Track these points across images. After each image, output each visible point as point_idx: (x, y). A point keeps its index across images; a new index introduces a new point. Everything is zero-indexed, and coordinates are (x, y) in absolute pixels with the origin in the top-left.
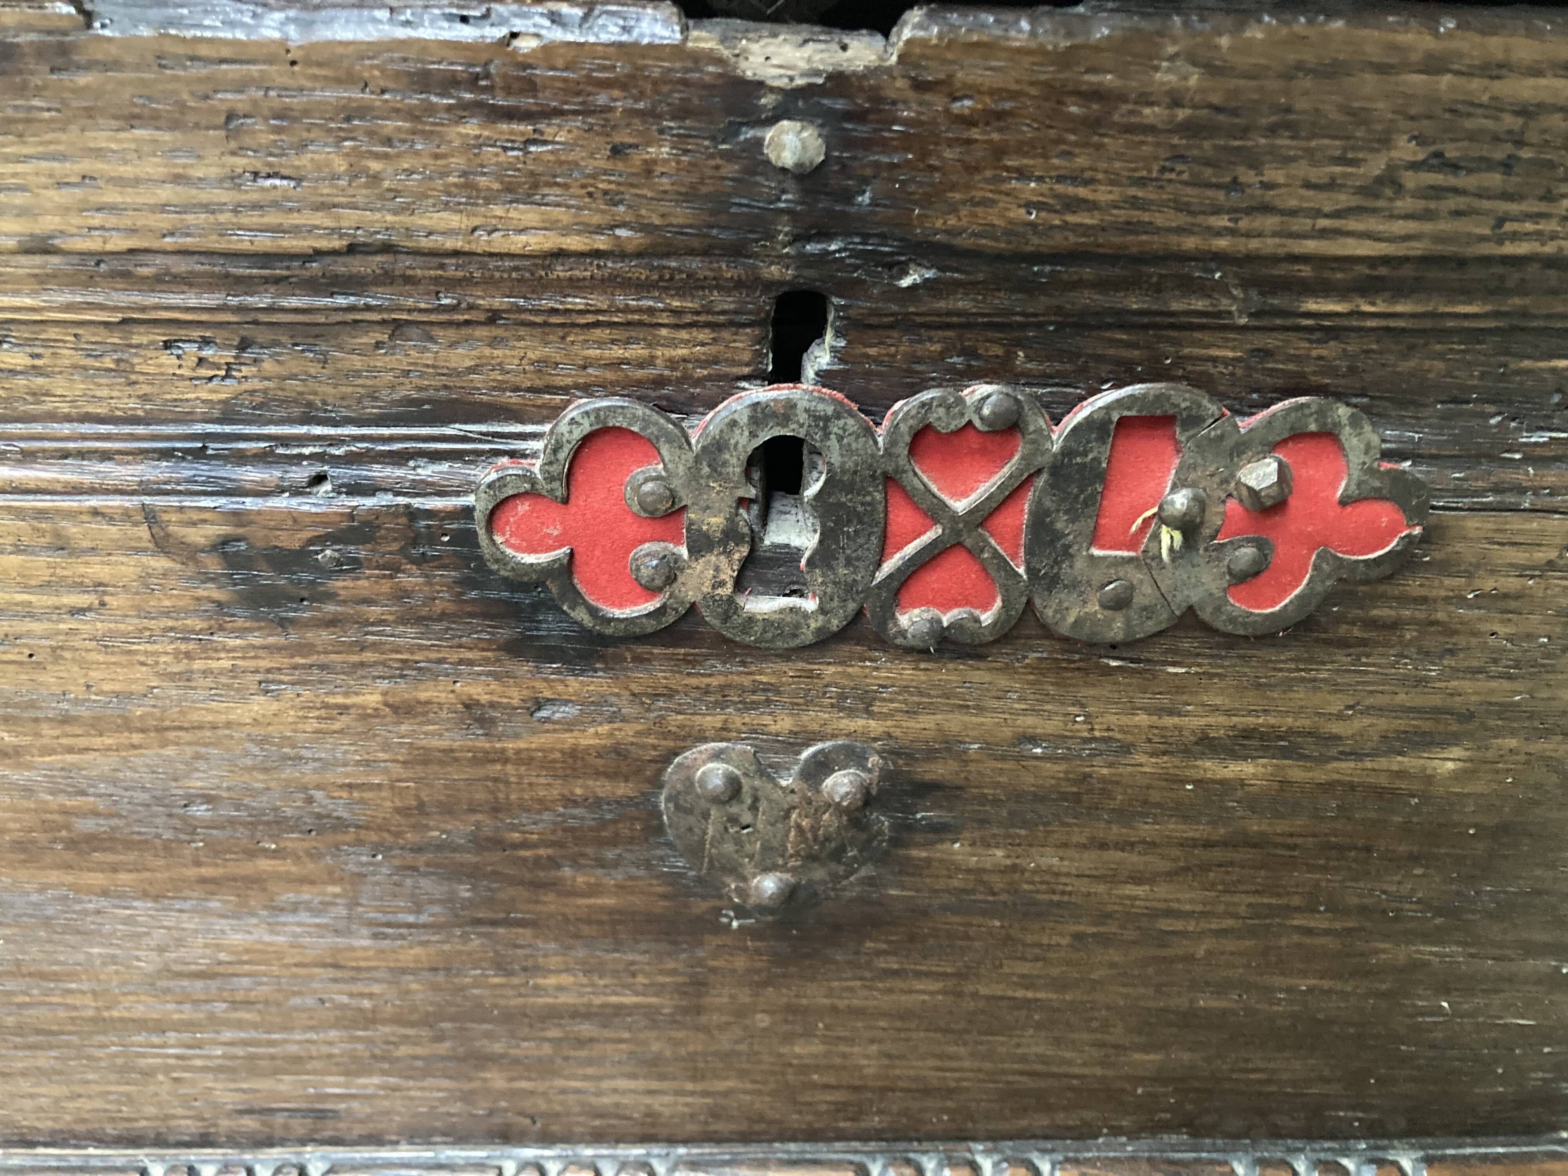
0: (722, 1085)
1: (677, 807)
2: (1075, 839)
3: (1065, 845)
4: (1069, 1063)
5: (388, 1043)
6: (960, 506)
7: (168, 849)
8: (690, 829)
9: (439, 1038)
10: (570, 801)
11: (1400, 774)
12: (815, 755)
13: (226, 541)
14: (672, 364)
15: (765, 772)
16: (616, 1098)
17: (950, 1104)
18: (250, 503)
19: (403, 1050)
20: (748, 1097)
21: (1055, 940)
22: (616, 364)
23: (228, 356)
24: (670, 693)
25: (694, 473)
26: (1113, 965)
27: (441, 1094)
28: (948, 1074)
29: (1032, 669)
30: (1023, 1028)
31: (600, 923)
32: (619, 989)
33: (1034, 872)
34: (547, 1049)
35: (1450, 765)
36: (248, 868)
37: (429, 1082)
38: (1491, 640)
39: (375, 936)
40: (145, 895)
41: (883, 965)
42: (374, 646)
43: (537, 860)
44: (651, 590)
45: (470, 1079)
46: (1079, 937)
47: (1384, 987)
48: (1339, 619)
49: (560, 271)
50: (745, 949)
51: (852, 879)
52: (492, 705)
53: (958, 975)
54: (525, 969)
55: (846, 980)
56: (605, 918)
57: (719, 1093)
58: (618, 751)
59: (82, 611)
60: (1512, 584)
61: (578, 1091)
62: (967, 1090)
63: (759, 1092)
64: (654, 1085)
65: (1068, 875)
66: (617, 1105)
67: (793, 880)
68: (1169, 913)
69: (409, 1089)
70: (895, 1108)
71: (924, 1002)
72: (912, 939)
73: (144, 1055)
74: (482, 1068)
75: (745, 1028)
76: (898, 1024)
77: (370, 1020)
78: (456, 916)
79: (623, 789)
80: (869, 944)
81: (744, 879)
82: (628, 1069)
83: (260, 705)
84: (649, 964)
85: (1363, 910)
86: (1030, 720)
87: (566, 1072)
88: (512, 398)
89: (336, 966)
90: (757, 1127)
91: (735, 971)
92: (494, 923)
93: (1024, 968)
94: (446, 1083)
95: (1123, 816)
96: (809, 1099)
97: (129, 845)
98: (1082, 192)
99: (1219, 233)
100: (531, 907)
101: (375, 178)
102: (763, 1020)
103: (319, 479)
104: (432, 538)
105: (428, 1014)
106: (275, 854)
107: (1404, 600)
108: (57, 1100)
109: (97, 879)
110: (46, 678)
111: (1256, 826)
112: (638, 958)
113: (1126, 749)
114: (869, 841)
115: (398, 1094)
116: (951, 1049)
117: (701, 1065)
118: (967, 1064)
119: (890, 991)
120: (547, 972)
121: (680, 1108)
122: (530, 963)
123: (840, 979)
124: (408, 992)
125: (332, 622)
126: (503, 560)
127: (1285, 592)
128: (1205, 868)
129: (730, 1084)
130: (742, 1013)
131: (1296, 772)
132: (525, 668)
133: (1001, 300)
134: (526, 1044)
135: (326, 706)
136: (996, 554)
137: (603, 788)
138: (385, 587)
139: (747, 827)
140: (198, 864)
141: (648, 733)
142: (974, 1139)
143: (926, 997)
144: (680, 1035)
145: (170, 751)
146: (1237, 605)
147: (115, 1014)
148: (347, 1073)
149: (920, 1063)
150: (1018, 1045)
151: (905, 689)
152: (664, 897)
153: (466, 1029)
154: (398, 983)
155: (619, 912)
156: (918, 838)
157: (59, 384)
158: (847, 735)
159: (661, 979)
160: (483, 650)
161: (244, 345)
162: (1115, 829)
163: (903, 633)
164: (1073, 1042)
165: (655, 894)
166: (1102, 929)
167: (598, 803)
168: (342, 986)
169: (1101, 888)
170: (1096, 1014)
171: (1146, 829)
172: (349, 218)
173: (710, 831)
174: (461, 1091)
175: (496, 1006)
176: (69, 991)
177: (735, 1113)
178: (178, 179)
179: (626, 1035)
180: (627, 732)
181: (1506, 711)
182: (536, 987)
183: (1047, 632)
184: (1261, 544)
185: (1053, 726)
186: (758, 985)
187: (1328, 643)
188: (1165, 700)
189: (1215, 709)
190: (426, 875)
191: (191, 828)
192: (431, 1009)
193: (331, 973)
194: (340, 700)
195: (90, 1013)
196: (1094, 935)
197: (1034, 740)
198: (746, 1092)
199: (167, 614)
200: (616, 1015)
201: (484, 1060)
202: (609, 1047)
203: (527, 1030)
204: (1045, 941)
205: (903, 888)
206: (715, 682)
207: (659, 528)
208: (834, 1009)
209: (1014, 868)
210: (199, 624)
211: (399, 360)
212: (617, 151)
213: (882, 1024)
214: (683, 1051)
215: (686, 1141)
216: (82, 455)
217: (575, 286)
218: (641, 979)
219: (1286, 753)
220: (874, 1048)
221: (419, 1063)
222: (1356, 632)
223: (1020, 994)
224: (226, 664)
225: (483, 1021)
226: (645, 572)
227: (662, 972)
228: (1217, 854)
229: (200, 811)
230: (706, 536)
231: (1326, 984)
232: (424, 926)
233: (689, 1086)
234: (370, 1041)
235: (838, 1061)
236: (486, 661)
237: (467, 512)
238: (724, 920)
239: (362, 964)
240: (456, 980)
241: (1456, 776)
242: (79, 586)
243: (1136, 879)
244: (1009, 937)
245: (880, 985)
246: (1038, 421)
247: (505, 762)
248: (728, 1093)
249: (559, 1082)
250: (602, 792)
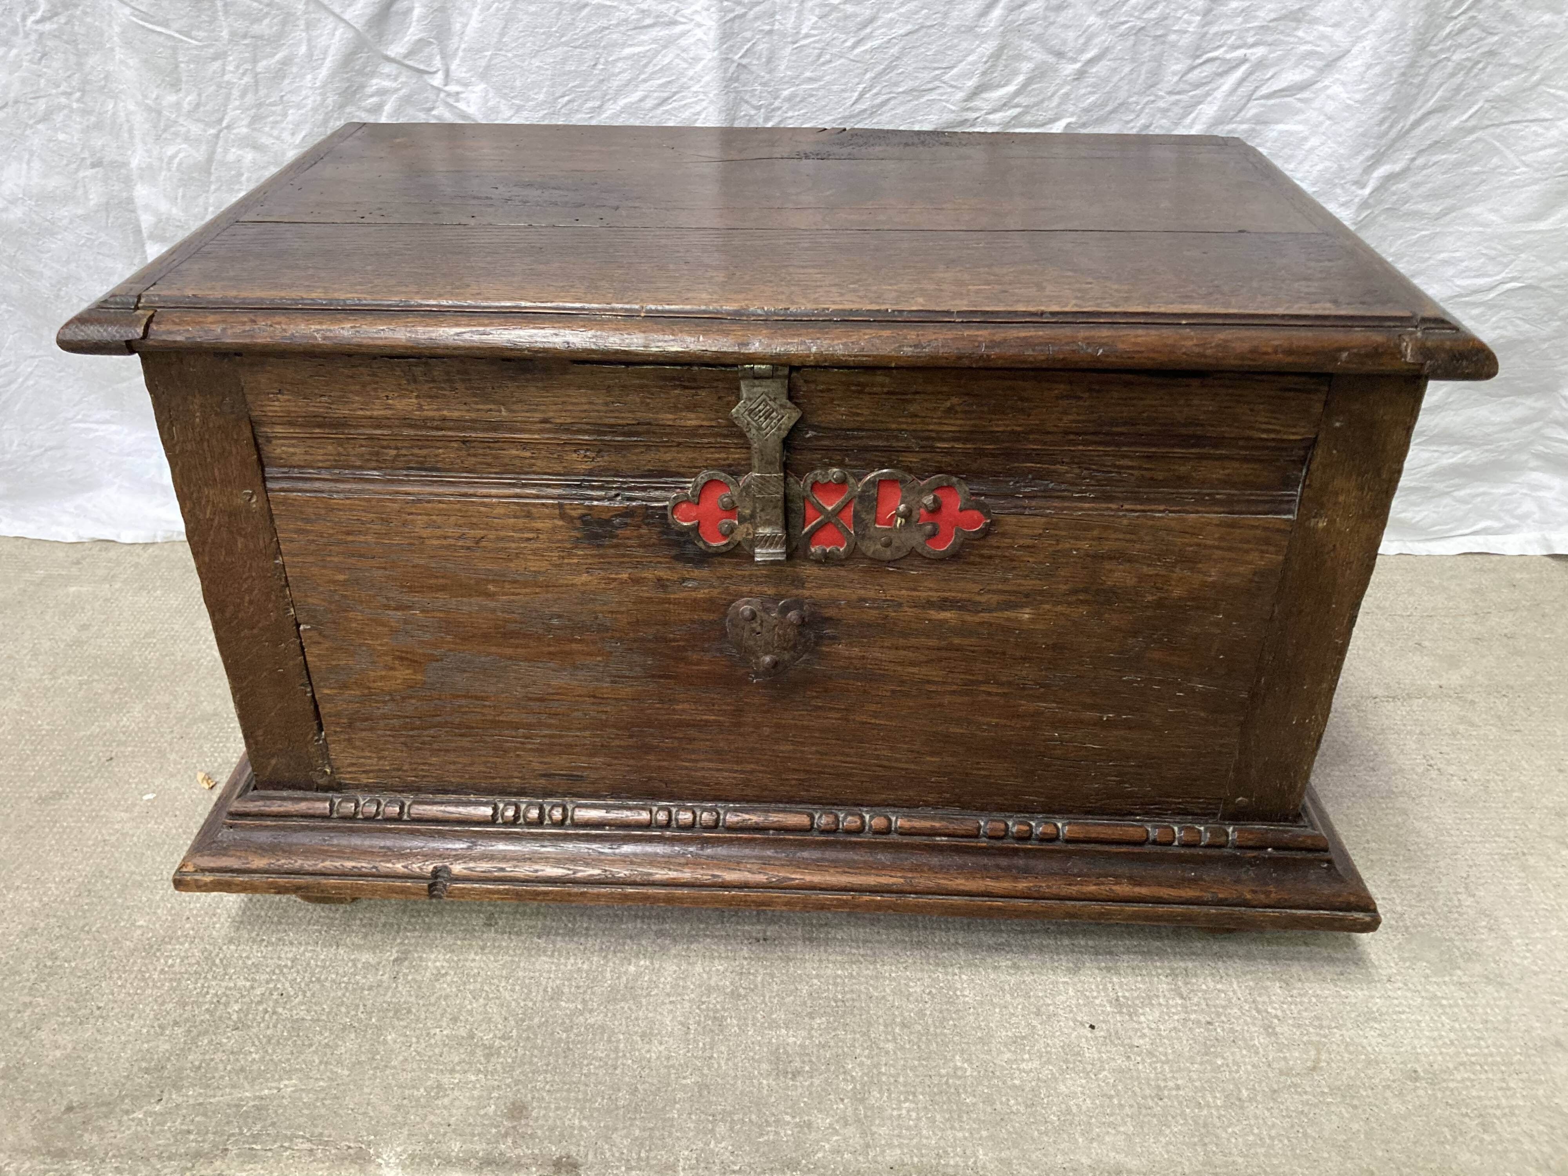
0: (749, 768)
1: (733, 625)
2: (886, 644)
3: (882, 647)
4: (899, 761)
5: (610, 738)
6: (830, 508)
7: (539, 639)
8: (737, 635)
9: (631, 737)
10: (693, 622)
11: (1008, 619)
12: (784, 604)
13: (584, 515)
14: (734, 459)
15: (766, 610)
16: (703, 773)
17: (849, 783)
18: (595, 503)
19: (615, 743)
20: (760, 775)
21: (885, 693)
22: (716, 460)
23: (594, 455)
24: (731, 577)
25: (740, 495)
26: (910, 708)
27: (628, 768)
28: (846, 765)
29: (861, 571)
30: (876, 740)
31: (701, 678)
32: (707, 712)
33: (872, 659)
34: (676, 744)
35: (1027, 616)
36: (567, 648)
37: (624, 761)
38: (1029, 565)
39: (612, 682)
40: (526, 659)
41: (815, 704)
42: (628, 556)
43: (679, 646)
44: (725, 536)
45: (642, 760)
46: (893, 691)
47: (1028, 724)
48: (970, 554)
49: (701, 431)
50: (759, 693)
51: (800, 660)
52: (668, 580)
53: (846, 709)
54: (670, 701)
55: (800, 711)
56: (703, 676)
57: (748, 772)
58: (711, 600)
59: (530, 539)
60: (1029, 542)
61: (687, 768)
62: (856, 775)
63: (766, 772)
64: (720, 766)
65: (885, 661)
66: (704, 777)
67: (776, 659)
68: (928, 682)
69: (615, 765)
71: (833, 723)
72: (826, 691)
73: (507, 741)
74: (646, 753)
75: (759, 735)
76: (823, 735)
77: (603, 725)
78: (646, 673)
79: (712, 617)
80: (809, 693)
81: (758, 658)
82: (709, 757)
83: (585, 577)
84: (720, 700)
85: (1010, 683)
86: (863, 592)
87: (682, 757)
88: (682, 470)
89: (594, 697)
90: (766, 793)
91: (755, 704)
92: (661, 677)
93: (873, 707)
94: (631, 762)
95: (905, 635)
96: (787, 777)
97: (525, 636)
98: (859, 411)
99: (903, 423)
100: (674, 669)
101: (648, 404)
102: (766, 731)
103: (617, 495)
104: (652, 517)
105: (628, 723)
106: (580, 641)
107: (992, 547)
108: (465, 765)
109: (509, 651)
110: (512, 565)
111: (957, 641)
112: (716, 696)
113: (900, 605)
114: (806, 642)
115: (610, 767)
116: (848, 751)
117: (740, 755)
118: (854, 760)
119: (819, 717)
120: (679, 702)
122: (672, 697)
123: (798, 710)
124: (622, 711)
125: (616, 546)
126: (676, 524)
127: (947, 542)
128: (940, 660)
129: (753, 766)
130: (758, 726)
131: (968, 618)
132: (680, 565)
133: (839, 442)
134: (667, 741)
135: (609, 578)
136: (843, 526)
137: (706, 616)
138: (635, 533)
139: (759, 633)
140: (549, 645)
141: (722, 593)
142: (862, 806)
143: (834, 721)
144: (732, 737)
145: (549, 595)
146: (929, 547)
147: (501, 718)
148: (590, 755)
149: (834, 758)
150: (876, 750)
151: (816, 578)
152: (726, 666)
153: (643, 732)
154: (618, 706)
155: (709, 674)
156: (826, 642)
157: (539, 463)
158: (795, 596)
159: (724, 707)
160: (666, 558)
161: (600, 451)
162: (901, 640)
163: (812, 554)
164: (899, 749)
165: (722, 665)
166: (902, 689)
167: (702, 622)
168: (595, 707)
169: (899, 668)
170: (907, 734)
171: (913, 641)
172: (639, 415)
173: (745, 636)
174: (637, 767)
175: (656, 719)
176: (485, 706)
178: (590, 403)
179: (709, 737)
180: (715, 592)
181: (1041, 592)
182: (674, 710)
183: (865, 557)
184: (934, 525)
185: (871, 594)
186: (764, 712)
187: (968, 563)
188: (911, 585)
189: (931, 589)
190: (636, 653)
191: (549, 629)
192: (629, 720)
193: (592, 700)
194: (613, 576)
195: (490, 718)
196: (900, 692)
197: (865, 600)
198: (759, 771)
199: (559, 541)
200: (706, 726)
201: (648, 749)
202: (702, 744)
203: (668, 733)
204: (880, 694)
205: (821, 665)
206: (747, 573)
207: (728, 514)
208: (795, 725)
209: (863, 657)
210: (569, 546)
211: (648, 457)
212: (719, 398)
213: (817, 735)
214: (733, 747)
215: (734, 801)
216: (541, 485)
217: (704, 436)
218: (716, 707)
219: (960, 608)
220: (814, 748)
221: (621, 751)
222: (978, 559)
223: (873, 721)
224: (576, 561)
225: (649, 727)
226: (723, 529)
227: (725, 704)
228: (944, 654)
229: (555, 622)
230: (744, 517)
231: (1003, 722)
232: (632, 677)
233: (736, 767)
234: (601, 737)
235: (799, 755)
236: (667, 563)
237: (665, 507)
238: (750, 679)
239: (605, 696)
240: (642, 705)
241: (1032, 621)
242: (531, 530)
243: (912, 664)
244: (865, 691)
245: (815, 714)
246: (851, 480)
247: (670, 603)
248: (752, 772)
249: (679, 763)
250: (705, 618)
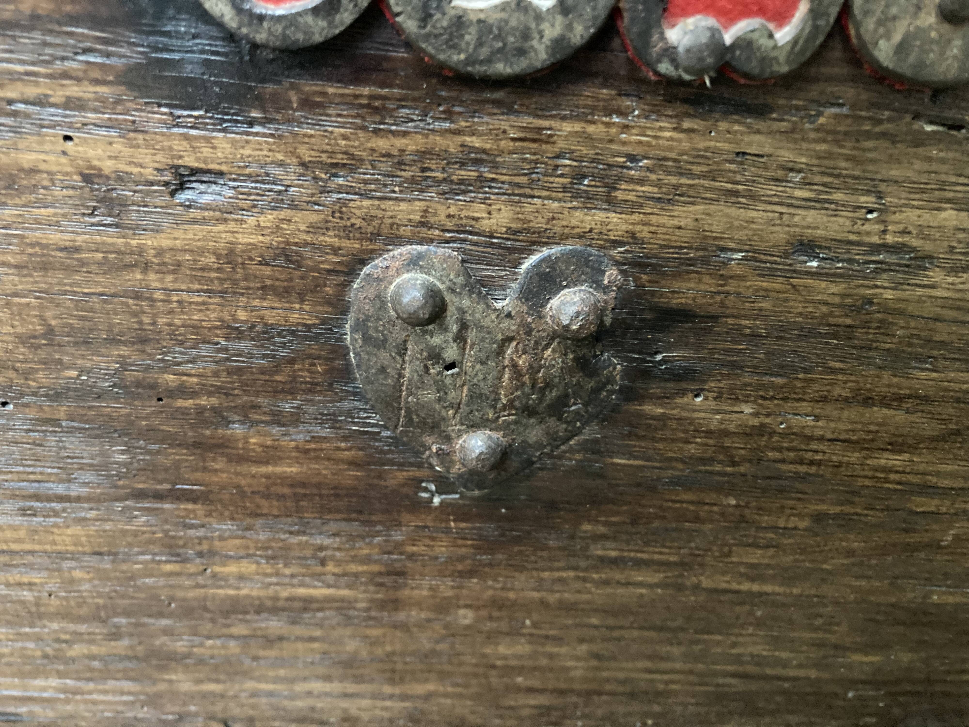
0: (420, 689)
1: (367, 340)
2: (837, 391)
3: (824, 399)
4: (785, 665)
5: (58, 641)
8: (383, 370)
9: (115, 635)
10: (233, 330)
12: (537, 265)
16: (310, 702)
17: (657, 708)
19: (78, 650)
20: (449, 701)
21: (794, 522)
24: (352, 163)
26: (850, 553)
27: (125, 698)
28: (658, 677)
29: (826, 133)
30: (742, 626)
31: (281, 497)
32: (307, 580)
33: (784, 435)
34: (234, 648)
37: (111, 684)
39: (23, 512)
41: (600, 553)
43: (200, 410)
45: (155, 682)
50: (448, 531)
51: (572, 442)
52: (119, 177)
53: (682, 564)
54: (200, 555)
55: (559, 569)
56: (286, 491)
57: (418, 697)
58: (288, 255)
61: (270, 694)
62: (676, 693)
63: (460, 696)
64: (351, 688)
65: (821, 439)
66: (313, 709)
67: (504, 441)
69: (90, 693)
70: (600, 712)
71: (642, 595)
72: (634, 522)
75: (447, 627)
76: (611, 621)
77: (35, 614)
78: (116, 487)
79: (298, 313)
80: (587, 527)
81: (448, 439)
82: (321, 670)
84: (339, 549)
86: (812, 218)
87: (257, 674)
91: (436, 558)
92: (159, 496)
93: (754, 556)
94: (127, 685)
96: (512, 703)
100: (198, 475)
102: (466, 617)
105: (98, 607)
112: (327, 542)
113: (921, 261)
114: (596, 391)
115: (78, 697)
116: (665, 649)
117: (400, 666)
118: (678, 666)
119: (606, 583)
120: (225, 558)
121: (378, 712)
122: (205, 547)
123: (551, 569)
124: (72, 581)
129: (431, 687)
130: (443, 608)
132: (156, 116)
134: (210, 642)
139: (451, 366)
141: (325, 227)
143: (643, 591)
144: (375, 632)
148: (22, 675)
149: (630, 665)
150: (734, 645)
151: (660, 163)
152: (353, 463)
153: (144, 625)
154: (59, 570)
155: (304, 485)
158: (580, 237)
159: (353, 568)
160: (97, 82)
162: (886, 377)
164: (792, 641)
165: (342, 461)
166: (847, 509)
167: (268, 333)
169: (854, 457)
170: (822, 610)
171: (921, 379)
173: (407, 373)
174: (146, 694)
175: (172, 599)
177: (436, 718)
179: (318, 633)
180: (298, 225)
182: (214, 576)
185: (839, 226)
186: (461, 574)
190: (70, 431)
192: (101, 601)
196: (836, 517)
197: (811, 247)
198: (446, 695)
200: (305, 609)
201: (166, 660)
202: (300, 646)
203: (209, 626)
204: (782, 523)
205: (631, 456)
206: (411, 145)
208: (543, 603)
209: (762, 430)
213: (594, 621)
214: (379, 651)
218: (331, 568)
220: (584, 648)
221: (96, 664)
223: (745, 586)
225: (160, 615)
227: (354, 559)
232: (78, 499)
233: (387, 689)
234: (38, 639)
235: (544, 662)
236: (104, 104)
238: (424, 495)
239: (14, 547)
240: (124, 567)
244: (743, 519)
245: (595, 576)
247: (146, 267)
248: (428, 697)
249: (250, 685)
250: (271, 316)
